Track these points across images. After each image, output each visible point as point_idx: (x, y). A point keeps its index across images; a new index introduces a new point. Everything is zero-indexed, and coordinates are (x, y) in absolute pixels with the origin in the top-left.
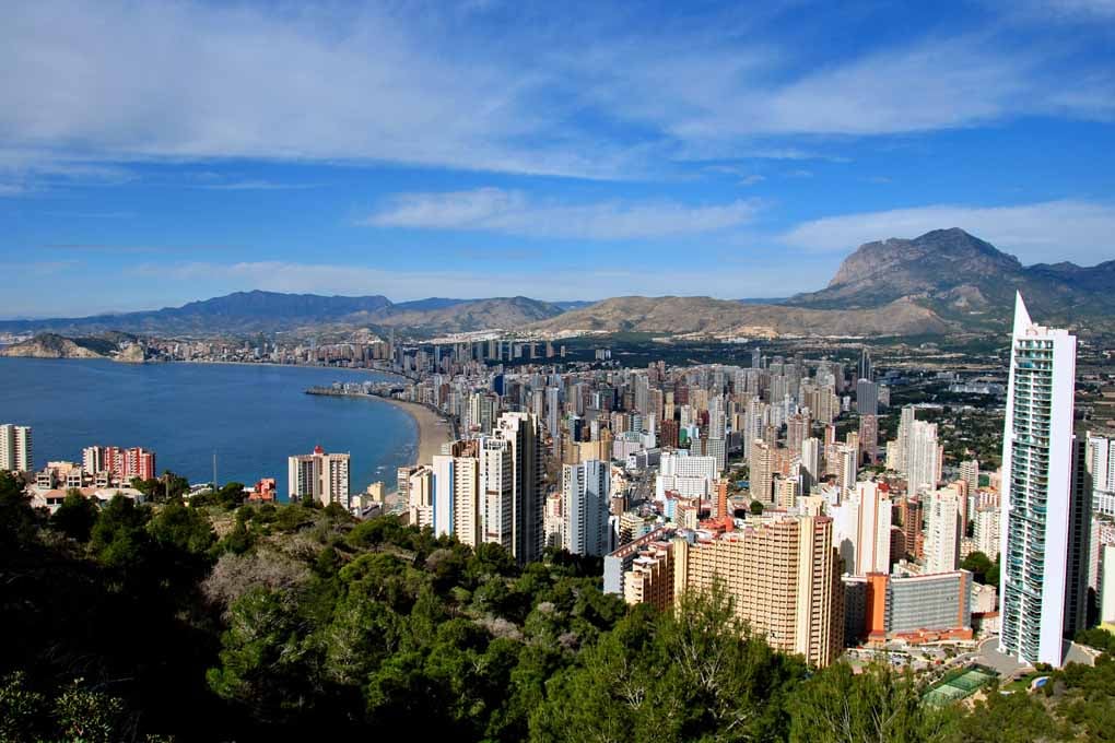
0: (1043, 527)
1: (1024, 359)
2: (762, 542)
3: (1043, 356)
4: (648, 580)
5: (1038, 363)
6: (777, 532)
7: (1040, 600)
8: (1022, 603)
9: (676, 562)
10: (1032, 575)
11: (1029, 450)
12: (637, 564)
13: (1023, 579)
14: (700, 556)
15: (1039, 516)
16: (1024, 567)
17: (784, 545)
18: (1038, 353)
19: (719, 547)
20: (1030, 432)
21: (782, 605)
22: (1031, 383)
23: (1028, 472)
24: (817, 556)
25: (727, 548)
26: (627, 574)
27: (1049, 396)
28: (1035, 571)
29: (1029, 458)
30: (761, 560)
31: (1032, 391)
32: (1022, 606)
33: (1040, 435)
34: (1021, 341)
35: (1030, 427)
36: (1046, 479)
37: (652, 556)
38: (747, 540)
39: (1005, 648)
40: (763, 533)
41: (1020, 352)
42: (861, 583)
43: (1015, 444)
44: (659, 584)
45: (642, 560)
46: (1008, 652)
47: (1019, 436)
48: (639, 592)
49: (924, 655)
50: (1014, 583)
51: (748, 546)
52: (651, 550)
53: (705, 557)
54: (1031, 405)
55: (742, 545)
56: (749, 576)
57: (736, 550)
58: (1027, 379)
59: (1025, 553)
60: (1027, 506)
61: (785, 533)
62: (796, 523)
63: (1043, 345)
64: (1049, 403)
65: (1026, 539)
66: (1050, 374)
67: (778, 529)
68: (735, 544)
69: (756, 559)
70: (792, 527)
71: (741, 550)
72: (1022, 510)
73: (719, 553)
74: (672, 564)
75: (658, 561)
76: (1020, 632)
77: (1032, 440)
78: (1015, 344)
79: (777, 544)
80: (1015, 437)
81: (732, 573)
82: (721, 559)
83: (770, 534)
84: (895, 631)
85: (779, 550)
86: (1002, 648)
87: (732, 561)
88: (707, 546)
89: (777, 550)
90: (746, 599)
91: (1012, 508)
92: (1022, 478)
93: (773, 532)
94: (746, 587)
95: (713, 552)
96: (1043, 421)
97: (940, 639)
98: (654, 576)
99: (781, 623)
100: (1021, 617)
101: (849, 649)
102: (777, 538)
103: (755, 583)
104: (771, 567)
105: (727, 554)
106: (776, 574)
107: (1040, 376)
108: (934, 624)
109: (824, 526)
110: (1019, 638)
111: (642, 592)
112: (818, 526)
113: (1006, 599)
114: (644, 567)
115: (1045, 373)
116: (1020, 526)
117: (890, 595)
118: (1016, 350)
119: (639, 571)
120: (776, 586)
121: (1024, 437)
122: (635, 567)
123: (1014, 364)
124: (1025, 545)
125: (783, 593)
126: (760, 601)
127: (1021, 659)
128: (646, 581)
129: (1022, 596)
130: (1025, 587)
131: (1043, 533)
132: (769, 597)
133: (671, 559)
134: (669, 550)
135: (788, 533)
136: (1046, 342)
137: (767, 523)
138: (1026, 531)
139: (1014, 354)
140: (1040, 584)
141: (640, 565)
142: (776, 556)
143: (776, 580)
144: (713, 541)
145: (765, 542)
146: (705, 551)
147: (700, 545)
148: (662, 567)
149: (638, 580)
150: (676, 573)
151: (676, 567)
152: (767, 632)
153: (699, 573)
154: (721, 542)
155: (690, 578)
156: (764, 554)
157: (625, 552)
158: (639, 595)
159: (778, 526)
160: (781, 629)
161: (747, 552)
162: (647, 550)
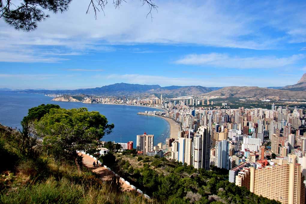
2: (278, 170)
4: (243, 178)
6: (283, 167)
9: (251, 173)
12: (239, 173)
14: (258, 172)
17: (285, 171)
24: (295, 175)
25: (267, 171)
26: (236, 176)
30: (278, 175)
37: (244, 171)
40: (278, 167)
44: (246, 180)
45: (241, 172)
48: (240, 182)
51: (273, 170)
52: (244, 169)
53: (260, 173)
55: (271, 170)
56: (274, 179)
61: (285, 167)
62: (289, 165)
68: (269, 170)
69: (276, 175)
70: (287, 166)
71: (271, 172)
73: (264, 172)
75: (246, 173)
79: (282, 171)
81: (268, 178)
82: (265, 174)
83: (280, 168)
85: (283, 173)
89: (282, 172)
90: (272, 186)
93: (281, 167)
94: (273, 183)
95: (262, 171)
98: (245, 177)
102: (282, 169)
103: (275, 182)
104: (280, 177)
109: (298, 166)
111: (241, 182)
112: (296, 166)
114: (242, 175)
119: (240, 176)
120: (282, 183)
122: (239, 174)
125: (284, 186)
126: (277, 187)
128: (242, 179)
132: (280, 186)
133: (250, 173)
134: (249, 170)
141: (240, 174)
142: (282, 174)
143: (282, 181)
144: (262, 168)
145: (279, 170)
146: (260, 171)
147: (258, 169)
148: (247, 175)
149: (240, 178)
150: (251, 177)
151: (251, 175)
152: (279, 197)
153: (258, 177)
154: (265, 169)
155: (255, 178)
156: (278, 173)
157: (235, 169)
158: (240, 183)
159: (282, 165)
160: (284, 196)
161: (273, 172)
162: (242, 169)
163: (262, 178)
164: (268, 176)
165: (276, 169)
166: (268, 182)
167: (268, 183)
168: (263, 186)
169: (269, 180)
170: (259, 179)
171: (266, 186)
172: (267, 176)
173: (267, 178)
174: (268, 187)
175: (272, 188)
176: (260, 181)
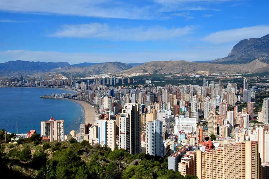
4: (188, 166)
6: (237, 147)
9: (197, 158)
12: (183, 159)
14: (206, 156)
17: (240, 152)
19: (214, 153)
21: (240, 175)
24: (253, 156)
25: (217, 153)
26: (179, 164)
30: (231, 157)
37: (188, 156)
38: (225, 150)
40: (231, 147)
42: (267, 166)
44: (192, 168)
45: (185, 158)
48: (185, 170)
51: (225, 152)
52: (187, 154)
53: (208, 156)
55: (223, 152)
56: (226, 164)
57: (220, 154)
61: (240, 147)
62: (244, 143)
67: (237, 146)
68: (220, 151)
69: (229, 157)
70: (243, 145)
71: (222, 154)
73: (214, 155)
74: (195, 159)
75: (191, 158)
79: (237, 151)
81: (219, 163)
82: (215, 157)
83: (234, 148)
85: (238, 154)
87: (219, 158)
88: (209, 152)
89: (237, 154)
90: (225, 173)
93: (235, 147)
94: (225, 168)
95: (212, 155)
98: (190, 164)
102: (237, 149)
103: (229, 166)
104: (235, 160)
105: (217, 155)
106: (237, 163)
109: (255, 144)
111: (186, 170)
112: (253, 145)
114: (186, 161)
119: (184, 162)
120: (237, 168)
122: (182, 161)
125: (240, 170)
126: (231, 174)
128: (187, 166)
132: (235, 172)
133: (195, 157)
134: (194, 154)
135: (241, 147)
137: (232, 143)
141: (184, 160)
142: (237, 156)
143: (237, 165)
144: (211, 150)
145: (232, 151)
147: (206, 152)
148: (192, 161)
149: (184, 166)
150: (197, 163)
151: (197, 160)
153: (206, 163)
154: (215, 151)
155: (202, 164)
156: (232, 155)
157: (175, 155)
158: (185, 172)
159: (237, 145)
161: (225, 154)
162: (186, 154)
163: (212, 164)
164: (219, 160)
165: (229, 150)
166: (219, 167)
167: (219, 169)
168: (214, 173)
169: (220, 165)
170: (208, 165)
171: (217, 174)
172: (217, 160)
173: (217, 162)
174: (219, 174)
175: (225, 175)
176: (208, 168)
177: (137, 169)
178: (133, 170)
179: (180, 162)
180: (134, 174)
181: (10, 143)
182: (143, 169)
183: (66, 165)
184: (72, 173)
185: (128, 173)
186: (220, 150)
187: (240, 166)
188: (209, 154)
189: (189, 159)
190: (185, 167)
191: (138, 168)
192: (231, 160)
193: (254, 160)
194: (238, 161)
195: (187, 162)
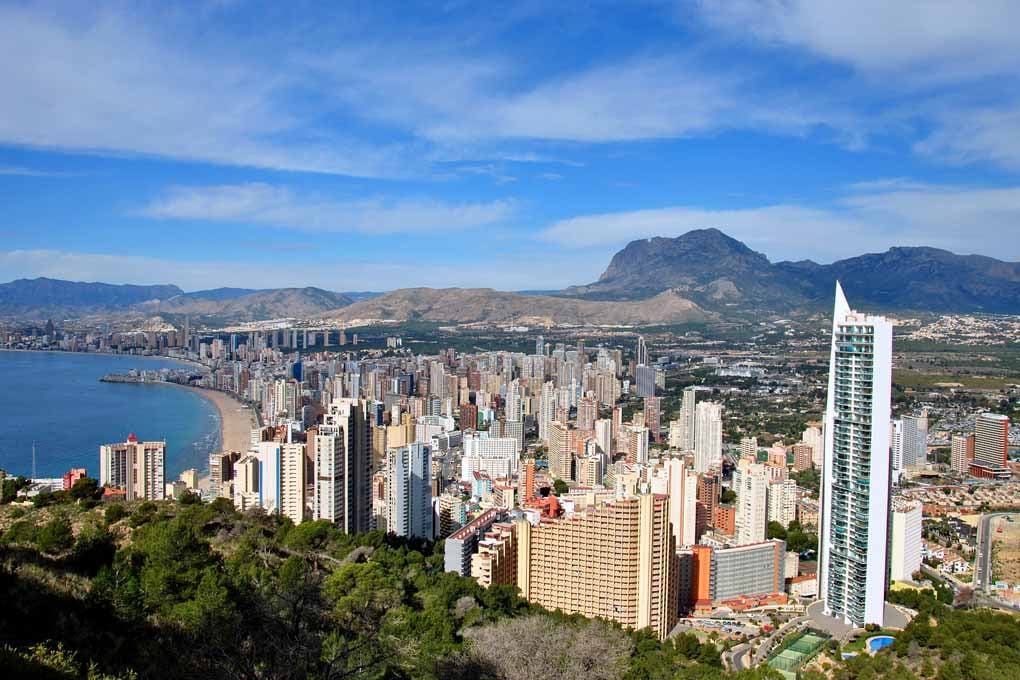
0: (867, 498)
1: (845, 343)
2: (604, 520)
3: (864, 340)
4: (495, 561)
5: (859, 347)
6: (619, 510)
7: (864, 566)
8: (847, 569)
9: (519, 542)
10: (857, 542)
11: (852, 427)
12: (483, 546)
13: (848, 547)
15: (863, 487)
16: (848, 535)
18: (859, 338)
19: (562, 527)
20: (852, 411)
21: (624, 580)
22: (853, 366)
23: (851, 448)
24: (656, 532)
25: (570, 527)
26: (474, 556)
27: (870, 377)
28: (860, 539)
29: (852, 434)
31: (853, 372)
32: (847, 571)
33: (862, 413)
34: (842, 327)
35: (852, 405)
36: (869, 454)
37: (496, 537)
38: (590, 519)
39: (830, 611)
40: (605, 512)
41: (841, 337)
42: (688, 555)
43: (837, 422)
44: (505, 566)
45: (488, 541)
46: (834, 614)
47: (840, 414)
48: (487, 574)
49: (751, 621)
50: (838, 550)
51: (590, 524)
52: (495, 531)
53: (548, 536)
54: (853, 386)
55: (582, 523)
57: (578, 528)
58: (848, 362)
59: (849, 522)
60: (850, 479)
61: (626, 511)
62: (636, 501)
63: (864, 330)
64: (870, 384)
65: (849, 509)
66: (871, 356)
67: (620, 507)
68: (578, 523)
69: (598, 537)
70: (633, 505)
71: (583, 529)
72: (845, 482)
73: (561, 532)
74: (515, 545)
75: (504, 542)
76: (846, 595)
77: (854, 418)
78: (836, 329)
79: (618, 522)
80: (837, 415)
81: (574, 551)
82: (564, 538)
83: (612, 512)
84: (719, 599)
85: (621, 527)
86: (827, 611)
87: (575, 540)
88: (550, 526)
90: (589, 576)
91: (835, 481)
92: (844, 452)
93: (614, 510)
94: (589, 564)
95: (555, 531)
96: (865, 400)
97: (759, 605)
98: (501, 557)
99: (624, 597)
100: (846, 582)
101: (682, 619)
102: (618, 516)
103: (598, 560)
104: (613, 544)
105: (570, 533)
106: (618, 551)
107: (862, 359)
108: (752, 591)
109: (662, 503)
110: (845, 601)
111: (490, 574)
112: (656, 503)
113: (831, 566)
114: (491, 549)
115: (866, 356)
116: (844, 497)
117: (714, 565)
118: (837, 335)
119: (486, 553)
120: (618, 562)
121: (846, 415)
122: (481, 549)
123: (834, 348)
124: (849, 515)
125: (624, 568)
126: (602, 577)
127: (847, 621)
129: (847, 563)
130: (850, 554)
131: (866, 503)
132: (612, 573)
133: (515, 540)
134: (513, 530)
135: (629, 511)
136: (867, 327)
137: (608, 502)
138: (850, 502)
139: (834, 339)
140: (865, 550)
141: (486, 546)
143: (618, 556)
144: (555, 521)
145: (607, 520)
146: (547, 531)
147: (542, 525)
148: (507, 548)
149: (486, 562)
150: (519, 553)
151: (519, 547)
152: (609, 607)
153: (542, 552)
154: (564, 521)
155: (533, 557)
156: (606, 531)
157: (464, 534)
158: (488, 577)
159: (619, 504)
160: (623, 603)
161: (589, 530)
162: (491, 531)
163: (556, 554)
164: (575, 545)
165: (599, 519)
166: (575, 562)
167: (575, 568)
169: (577, 557)
170: (547, 559)
171: (569, 579)
172: (570, 545)
173: (570, 550)
174: (574, 579)
175: (588, 581)
176: (547, 564)
177: (362, 573)
178: (352, 576)
179: (477, 552)
180: (354, 586)
181: (13, 503)
182: (379, 572)
183: (168, 563)
184: (186, 585)
185: (338, 584)
186: (576, 520)
187: (625, 557)
188: (550, 531)
189: (500, 543)
190: (488, 565)
191: (365, 570)
192: (604, 543)
193: (658, 540)
194: (621, 545)
195: (495, 552)
